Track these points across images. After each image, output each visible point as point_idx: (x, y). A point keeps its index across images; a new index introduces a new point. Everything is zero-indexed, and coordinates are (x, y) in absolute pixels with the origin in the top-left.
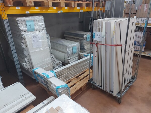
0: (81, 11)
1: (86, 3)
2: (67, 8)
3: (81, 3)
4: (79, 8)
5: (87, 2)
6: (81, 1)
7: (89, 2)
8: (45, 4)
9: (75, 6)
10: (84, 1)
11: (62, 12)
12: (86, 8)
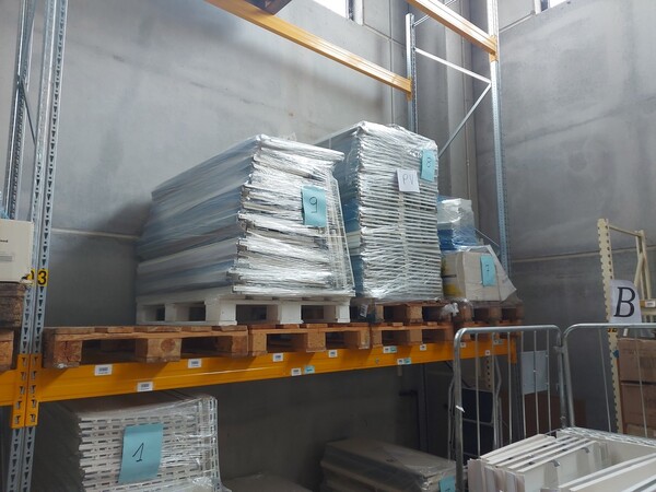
0: (401, 362)
1: (425, 327)
2: (334, 353)
3: (403, 328)
4: (394, 347)
5: (429, 323)
6: (401, 324)
7: (435, 323)
8: (233, 347)
9: (371, 346)
10: (416, 323)
11: (313, 372)
12: (424, 347)
